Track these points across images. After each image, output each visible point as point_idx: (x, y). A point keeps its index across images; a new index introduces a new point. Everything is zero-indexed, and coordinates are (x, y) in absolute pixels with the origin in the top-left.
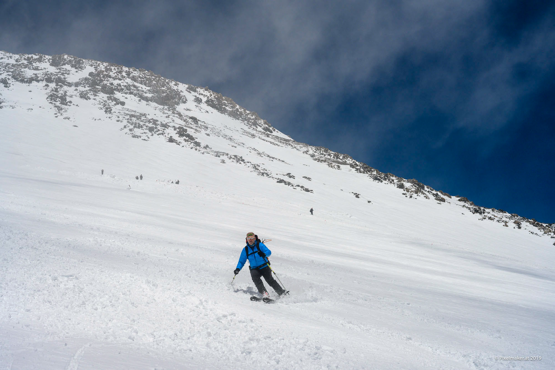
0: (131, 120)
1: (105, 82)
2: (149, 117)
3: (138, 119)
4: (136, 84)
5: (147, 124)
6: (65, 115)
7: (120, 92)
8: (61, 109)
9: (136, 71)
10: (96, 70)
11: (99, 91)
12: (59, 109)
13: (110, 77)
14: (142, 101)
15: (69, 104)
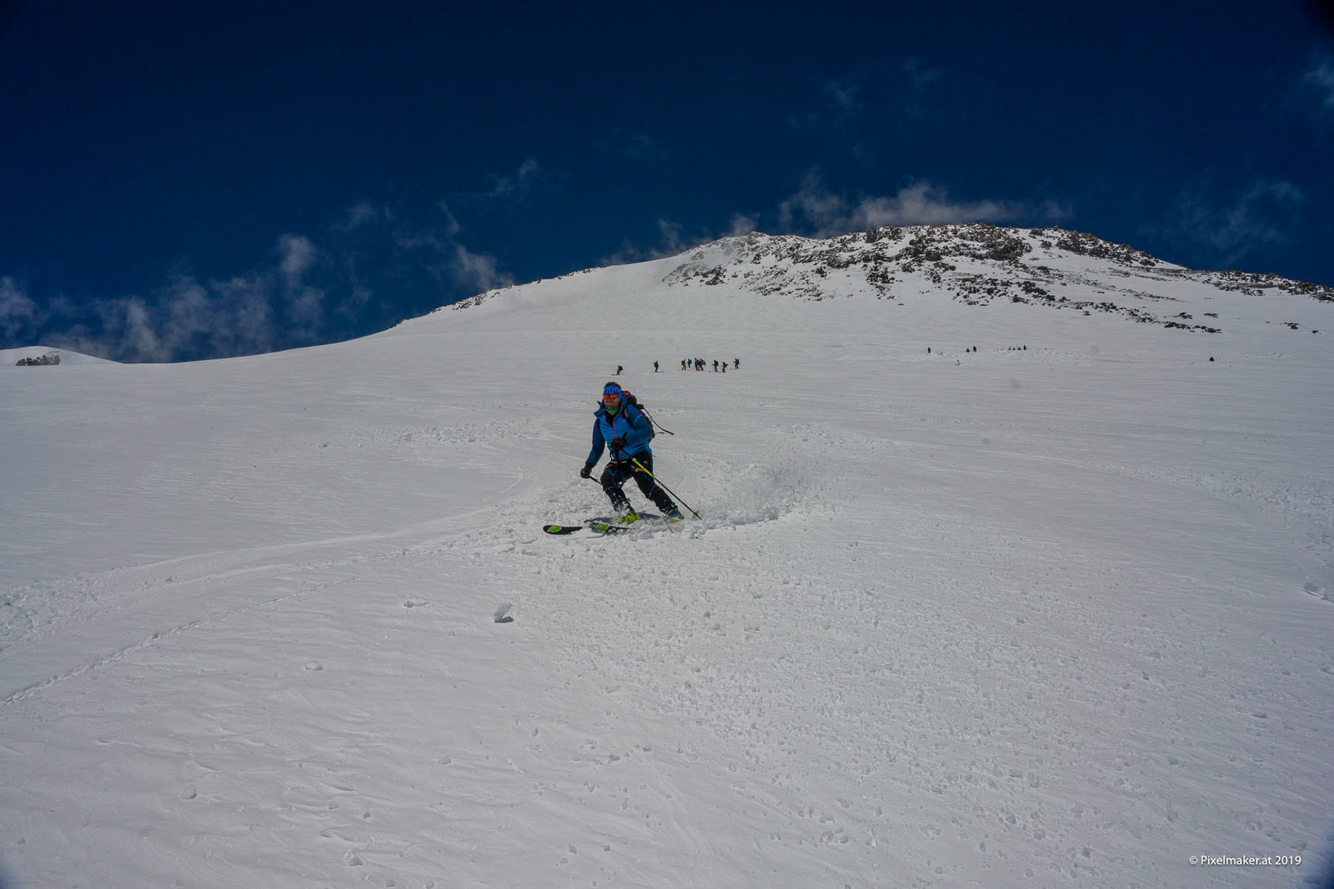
0: (964, 285)
1: (929, 248)
2: (986, 278)
3: (972, 282)
4: (965, 242)
5: (984, 286)
6: (888, 295)
7: (947, 255)
8: (884, 289)
9: (963, 227)
10: (917, 236)
11: (923, 259)
12: (882, 289)
13: (934, 241)
14: (976, 260)
15: (891, 281)
